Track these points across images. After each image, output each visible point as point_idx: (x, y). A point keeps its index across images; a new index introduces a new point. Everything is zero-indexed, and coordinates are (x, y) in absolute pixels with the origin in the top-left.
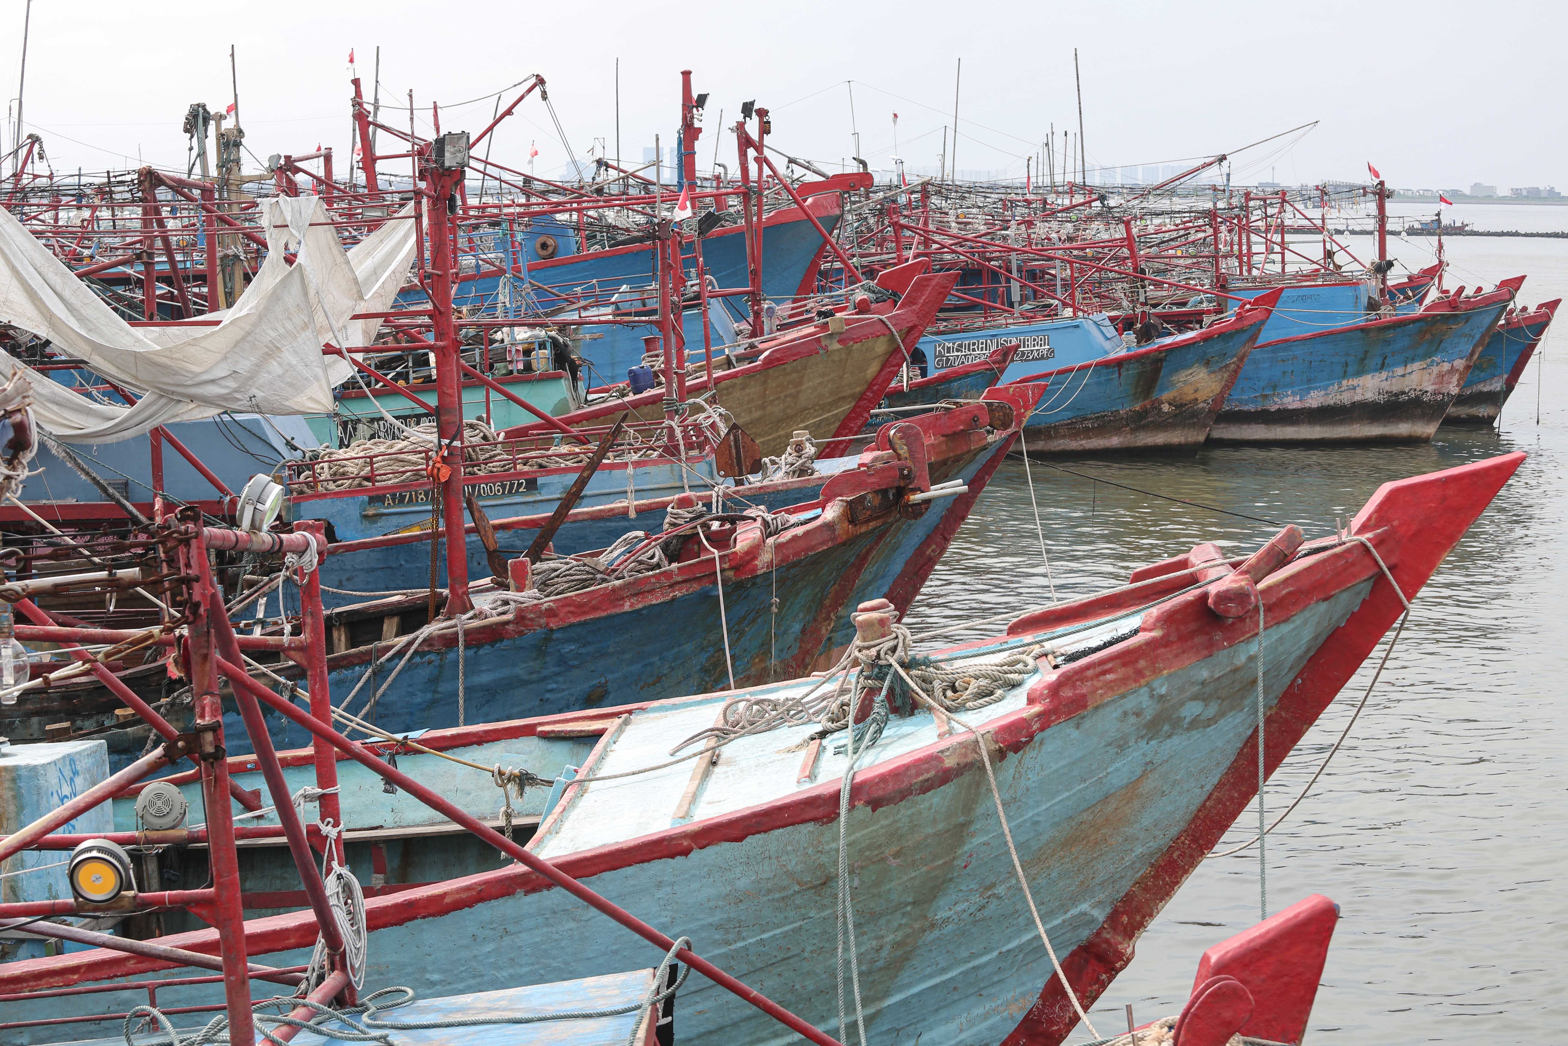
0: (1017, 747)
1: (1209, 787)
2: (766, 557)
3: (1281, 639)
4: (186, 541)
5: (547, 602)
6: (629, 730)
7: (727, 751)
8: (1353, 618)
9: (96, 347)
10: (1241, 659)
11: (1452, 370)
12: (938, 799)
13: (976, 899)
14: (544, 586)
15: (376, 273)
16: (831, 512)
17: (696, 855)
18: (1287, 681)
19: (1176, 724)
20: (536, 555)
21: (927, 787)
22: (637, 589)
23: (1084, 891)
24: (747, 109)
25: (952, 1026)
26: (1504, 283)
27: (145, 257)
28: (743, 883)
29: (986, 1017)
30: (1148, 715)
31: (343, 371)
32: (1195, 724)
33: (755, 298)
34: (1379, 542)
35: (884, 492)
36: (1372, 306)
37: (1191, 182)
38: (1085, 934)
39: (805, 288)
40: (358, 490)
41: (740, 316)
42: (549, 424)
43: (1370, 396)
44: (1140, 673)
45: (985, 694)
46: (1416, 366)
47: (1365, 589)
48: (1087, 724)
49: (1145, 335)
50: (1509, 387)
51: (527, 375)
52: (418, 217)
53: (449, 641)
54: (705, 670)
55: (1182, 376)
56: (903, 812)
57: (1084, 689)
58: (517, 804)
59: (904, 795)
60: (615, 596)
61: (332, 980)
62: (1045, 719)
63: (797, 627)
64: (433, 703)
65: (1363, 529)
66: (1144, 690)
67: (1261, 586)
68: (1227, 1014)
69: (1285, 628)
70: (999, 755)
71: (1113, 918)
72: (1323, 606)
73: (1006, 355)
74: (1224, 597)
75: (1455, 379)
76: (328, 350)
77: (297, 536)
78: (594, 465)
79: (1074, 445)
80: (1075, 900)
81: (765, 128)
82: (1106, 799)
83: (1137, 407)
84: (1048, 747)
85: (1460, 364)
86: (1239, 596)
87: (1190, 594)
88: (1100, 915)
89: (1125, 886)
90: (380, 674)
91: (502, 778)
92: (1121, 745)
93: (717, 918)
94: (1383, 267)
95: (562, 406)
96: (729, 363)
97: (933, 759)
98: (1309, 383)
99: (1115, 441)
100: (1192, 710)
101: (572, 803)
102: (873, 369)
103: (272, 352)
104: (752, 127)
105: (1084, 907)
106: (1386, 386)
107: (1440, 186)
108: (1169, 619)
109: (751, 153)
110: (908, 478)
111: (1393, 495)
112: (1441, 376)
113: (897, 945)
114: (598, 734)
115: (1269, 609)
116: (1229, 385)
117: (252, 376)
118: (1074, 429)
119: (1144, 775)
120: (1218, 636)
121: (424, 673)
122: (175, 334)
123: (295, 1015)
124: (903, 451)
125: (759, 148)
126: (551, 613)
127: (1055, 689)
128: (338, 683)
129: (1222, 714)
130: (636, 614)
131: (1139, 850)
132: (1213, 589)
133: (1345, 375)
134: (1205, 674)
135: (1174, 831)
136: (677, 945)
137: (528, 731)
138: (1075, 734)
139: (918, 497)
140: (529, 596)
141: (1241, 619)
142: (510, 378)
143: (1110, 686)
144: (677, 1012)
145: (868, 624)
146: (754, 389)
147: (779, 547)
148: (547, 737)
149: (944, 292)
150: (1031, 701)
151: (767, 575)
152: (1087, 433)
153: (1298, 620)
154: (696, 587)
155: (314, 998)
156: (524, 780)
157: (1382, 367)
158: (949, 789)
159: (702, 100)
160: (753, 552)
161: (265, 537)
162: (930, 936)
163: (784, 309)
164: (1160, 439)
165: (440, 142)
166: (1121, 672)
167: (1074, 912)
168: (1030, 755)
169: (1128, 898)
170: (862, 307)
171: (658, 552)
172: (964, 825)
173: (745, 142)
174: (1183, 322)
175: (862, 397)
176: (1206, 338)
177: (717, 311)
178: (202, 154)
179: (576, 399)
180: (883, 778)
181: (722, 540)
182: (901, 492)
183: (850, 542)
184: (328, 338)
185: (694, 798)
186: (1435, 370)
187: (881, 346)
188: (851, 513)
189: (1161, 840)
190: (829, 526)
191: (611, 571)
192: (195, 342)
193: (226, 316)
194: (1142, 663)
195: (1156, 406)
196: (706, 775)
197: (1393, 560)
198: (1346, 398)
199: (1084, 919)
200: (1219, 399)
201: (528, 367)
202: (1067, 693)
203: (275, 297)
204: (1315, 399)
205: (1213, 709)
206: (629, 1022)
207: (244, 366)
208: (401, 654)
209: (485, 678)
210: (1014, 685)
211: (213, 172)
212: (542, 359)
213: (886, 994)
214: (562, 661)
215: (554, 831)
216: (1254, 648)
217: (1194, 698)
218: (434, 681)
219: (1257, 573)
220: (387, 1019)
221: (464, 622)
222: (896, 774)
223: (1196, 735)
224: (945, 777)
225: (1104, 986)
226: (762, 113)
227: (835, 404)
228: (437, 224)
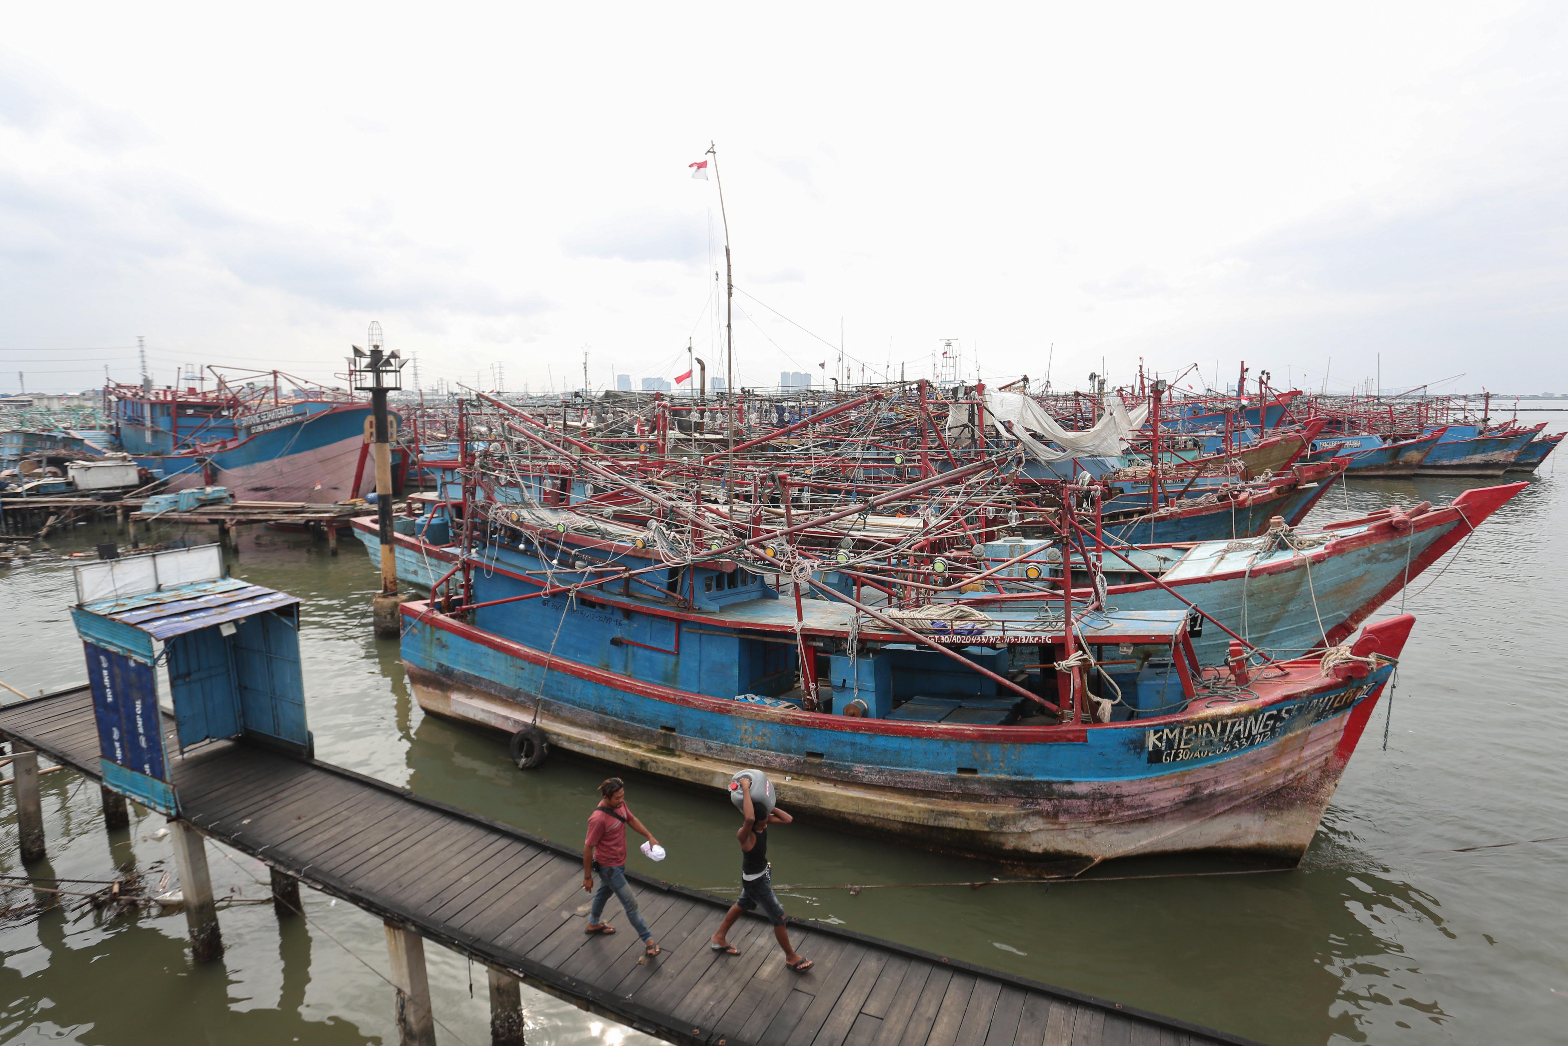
0: (1319, 562)
1: (1389, 581)
2: (1249, 502)
3: (1420, 537)
4: (1062, 488)
5: (1179, 511)
6: (1199, 549)
7: (1227, 556)
8: (1450, 532)
9: (1056, 437)
10: (1404, 541)
11: (1512, 454)
12: (1291, 575)
13: (1303, 605)
14: (1180, 507)
15: (1137, 418)
16: (1271, 491)
17: (1212, 583)
18: (1422, 550)
19: (1378, 560)
20: (1178, 499)
21: (1287, 571)
22: (1207, 509)
23: (1341, 607)
24: (1263, 373)
25: (1292, 642)
26: (1538, 425)
27: (1075, 415)
28: (1226, 593)
29: (1304, 641)
30: (1367, 556)
31: (1125, 446)
32: (1385, 560)
33: (1262, 428)
34: (1463, 509)
35: (1290, 486)
36: (1481, 433)
37: (1413, 394)
38: (1341, 620)
39: (1277, 425)
40: (1132, 479)
41: (1256, 433)
42: (1188, 463)
43: (1477, 461)
44: (1365, 543)
45: (1311, 546)
46: (1497, 452)
47: (1456, 523)
48: (1345, 557)
49: (1395, 440)
50: (1541, 461)
51: (1185, 449)
52: (1149, 403)
53: (1150, 520)
54: (1228, 533)
55: (1408, 454)
56: (1279, 578)
57: (1344, 546)
58: (1163, 566)
59: (1280, 572)
60: (1201, 510)
61: (1096, 604)
62: (1330, 554)
63: (1258, 523)
64: (1144, 537)
65: (1457, 504)
66: (1366, 549)
67: (1414, 519)
68: (1370, 646)
69: (1422, 534)
70: (1313, 564)
71: (1351, 617)
72: (1438, 528)
73: (1341, 446)
74: (1398, 522)
75: (1513, 457)
76: (1122, 439)
77: (1095, 487)
78: (1197, 475)
79: (1367, 473)
80: (1337, 610)
81: (1268, 378)
82: (1350, 580)
83: (1391, 463)
84: (1330, 563)
85: (1516, 451)
86: (1404, 522)
87: (1386, 521)
88: (1347, 615)
89: (1356, 607)
90: (1129, 527)
91: (1159, 558)
92: (1357, 565)
93: (1217, 601)
94: (1486, 420)
95: (1195, 458)
96: (1248, 447)
97: (1290, 563)
98: (1453, 457)
99: (1381, 473)
100: (1384, 556)
101: (1178, 566)
102: (1296, 450)
103: (1105, 439)
104: (1264, 378)
105: (1341, 612)
106: (1484, 458)
107: (1517, 394)
108: (1378, 528)
109: (1263, 386)
110: (1298, 482)
111: (1470, 493)
112: (1507, 456)
113: (1275, 616)
114: (1189, 549)
115: (1416, 527)
116: (1425, 457)
117: (1099, 446)
118: (1367, 469)
119: (1365, 574)
120: (1395, 534)
121: (1142, 528)
122: (1079, 434)
123: (1084, 612)
124: (1297, 473)
125: (1266, 384)
126: (1180, 514)
127: (1334, 546)
128: (1117, 529)
129: (1396, 558)
130: (1206, 516)
131: (1362, 597)
132: (1394, 519)
133: (1468, 455)
134: (1390, 545)
135: (1376, 593)
136: (1193, 605)
137: (1170, 546)
138: (1340, 559)
139: (1301, 487)
140: (1174, 509)
141: (1405, 529)
142: (1180, 450)
143: (1354, 546)
144: (1203, 626)
145: (1274, 523)
146: (1256, 455)
147: (1253, 499)
148: (1174, 548)
149: (1322, 427)
150: (1326, 548)
151: (1249, 508)
152: (1371, 470)
153: (1427, 531)
154: (1225, 509)
155: (1090, 608)
156: (1166, 559)
157: (1483, 452)
158: (1295, 572)
159: (1247, 370)
160: (1245, 500)
161: (1085, 487)
162: (1286, 614)
163: (1270, 431)
164: (1397, 473)
165: (1157, 383)
166: (1359, 542)
167: (1337, 613)
168: (1324, 565)
169: (1357, 611)
170: (1297, 431)
171: (1216, 499)
172: (1300, 583)
173: (1261, 382)
174: (1406, 437)
175: (1291, 458)
176: (1419, 442)
177: (1249, 432)
178: (1093, 386)
179: (1200, 456)
180: (1273, 567)
181: (1235, 497)
182: (1296, 486)
183: (1276, 500)
184: (1121, 436)
185: (1214, 568)
186: (1505, 453)
187: (1299, 443)
188: (1278, 491)
189: (1370, 595)
190: (1270, 494)
191: (1200, 504)
192: (1083, 436)
193: (1092, 430)
194: (1366, 540)
195: (1398, 463)
196: (1219, 562)
197: (1468, 515)
198: (1467, 462)
199: (1340, 616)
200: (1421, 461)
201: (1185, 446)
202: (1338, 547)
203: (1106, 424)
204: (1455, 462)
205: (1392, 556)
206: (1176, 624)
207: (1097, 443)
208: (1136, 522)
209: (1160, 531)
210: (1322, 544)
211: (1096, 391)
212: (1190, 444)
213: (1271, 630)
214: (1183, 528)
215: (1171, 573)
216: (1409, 539)
217: (1385, 552)
218: (1145, 530)
219: (1412, 515)
220: (1110, 615)
221: (1155, 514)
222: (1278, 566)
223: (1385, 564)
224: (1294, 568)
225: (1346, 637)
226: (1268, 374)
227: (1282, 460)
228: (1155, 406)
